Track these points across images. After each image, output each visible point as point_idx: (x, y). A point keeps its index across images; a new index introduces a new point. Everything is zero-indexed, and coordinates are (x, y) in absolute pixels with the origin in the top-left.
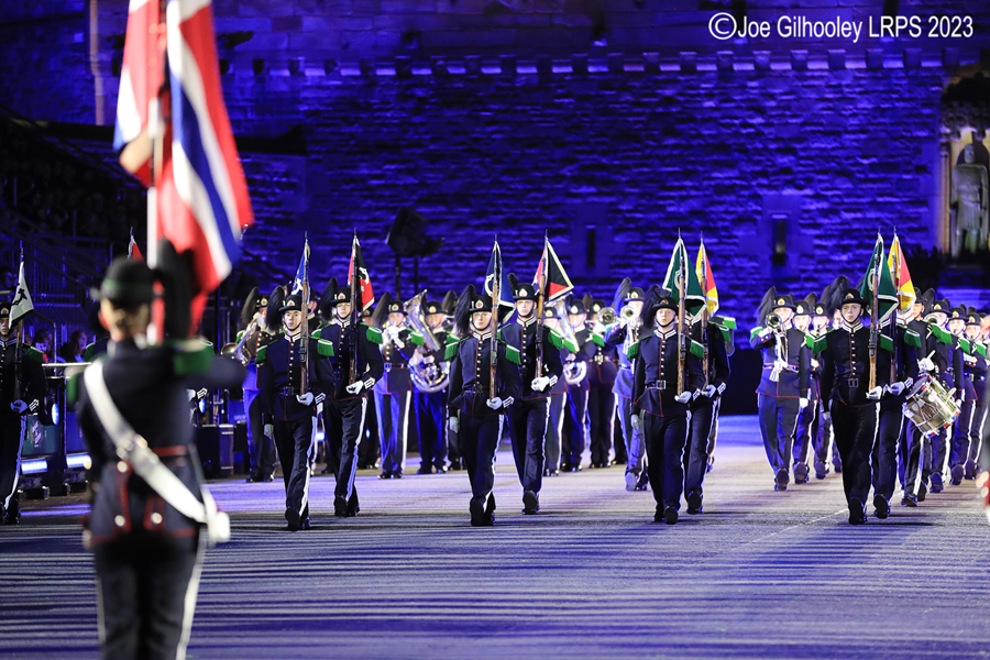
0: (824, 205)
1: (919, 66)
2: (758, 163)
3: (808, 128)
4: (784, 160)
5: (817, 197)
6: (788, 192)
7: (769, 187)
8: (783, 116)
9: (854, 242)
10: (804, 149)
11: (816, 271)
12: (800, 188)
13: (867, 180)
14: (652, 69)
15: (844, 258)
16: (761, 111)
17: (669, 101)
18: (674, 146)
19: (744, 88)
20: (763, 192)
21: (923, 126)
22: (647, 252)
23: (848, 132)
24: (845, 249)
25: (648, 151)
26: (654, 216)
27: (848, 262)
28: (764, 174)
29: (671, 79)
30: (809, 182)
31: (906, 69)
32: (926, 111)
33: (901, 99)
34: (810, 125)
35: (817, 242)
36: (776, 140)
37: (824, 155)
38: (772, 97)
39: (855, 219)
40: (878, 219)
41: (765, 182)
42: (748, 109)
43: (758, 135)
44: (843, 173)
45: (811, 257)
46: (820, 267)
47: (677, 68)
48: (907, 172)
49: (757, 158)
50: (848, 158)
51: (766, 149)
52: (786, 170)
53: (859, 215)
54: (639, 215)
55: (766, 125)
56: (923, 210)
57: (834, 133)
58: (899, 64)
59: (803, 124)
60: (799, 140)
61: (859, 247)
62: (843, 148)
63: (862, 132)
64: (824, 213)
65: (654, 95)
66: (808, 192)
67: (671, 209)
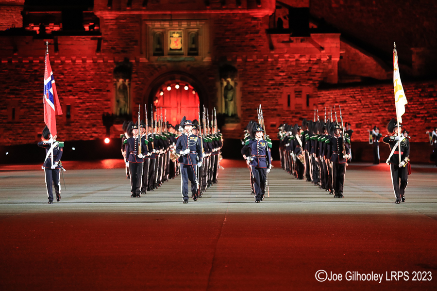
0: (81, 101)
1: (107, 62)
2: (62, 89)
3: (76, 79)
4: (70, 88)
5: (79, 99)
6: (71, 97)
7: (65, 96)
8: (69, 75)
9: (90, 112)
10: (75, 85)
11: (79, 120)
12: (74, 96)
13: (93, 94)
14: (31, 62)
15: (87, 116)
16: (63, 74)
17: (36, 71)
18: (38, 84)
19: (58, 67)
20: (64, 97)
21: (109, 79)
22: (30, 114)
23: (87, 80)
24: (87, 113)
25: (30, 85)
26: (32, 104)
27: (88, 117)
28: (64, 92)
29: (36, 65)
30: (77, 94)
31: (104, 62)
32: (110, 74)
33: (102, 71)
34: (77, 78)
35: (79, 111)
36: (67, 82)
37: (81, 87)
38: (66, 70)
39: (90, 105)
40: (96, 105)
41: (64, 94)
42: (59, 73)
43: (62, 81)
44: (86, 92)
45: (77, 116)
46: (80, 119)
47: (38, 61)
48: (104, 92)
49: (62, 87)
50: (88, 87)
51: (64, 85)
52: (70, 91)
53: (91, 104)
54: (27, 104)
55: (65, 78)
56: (109, 102)
57: (84, 81)
58: (102, 61)
59: (75, 78)
60: (74, 82)
61: (91, 113)
62: (86, 85)
63: (92, 80)
64: (82, 103)
65: (32, 69)
66: (77, 97)
67: (37, 102)
